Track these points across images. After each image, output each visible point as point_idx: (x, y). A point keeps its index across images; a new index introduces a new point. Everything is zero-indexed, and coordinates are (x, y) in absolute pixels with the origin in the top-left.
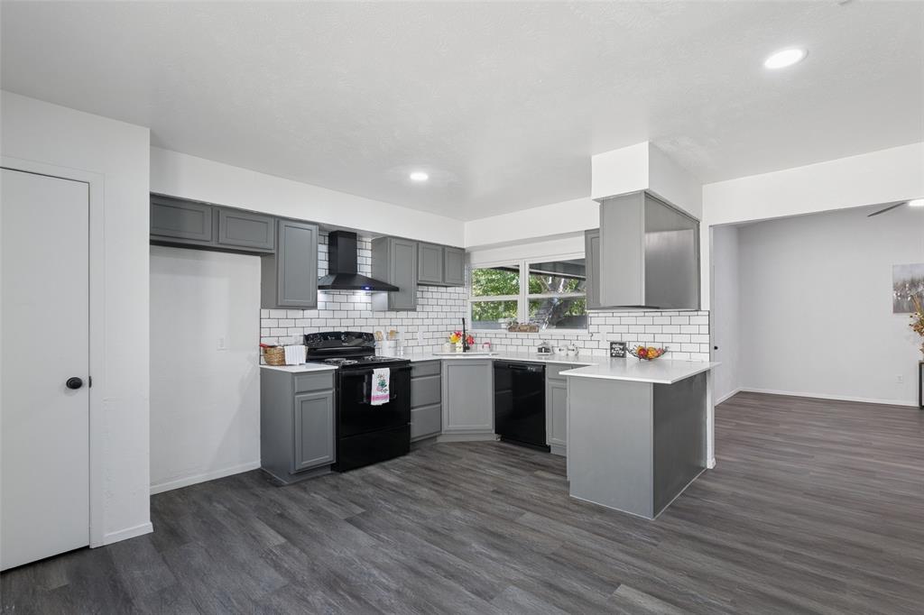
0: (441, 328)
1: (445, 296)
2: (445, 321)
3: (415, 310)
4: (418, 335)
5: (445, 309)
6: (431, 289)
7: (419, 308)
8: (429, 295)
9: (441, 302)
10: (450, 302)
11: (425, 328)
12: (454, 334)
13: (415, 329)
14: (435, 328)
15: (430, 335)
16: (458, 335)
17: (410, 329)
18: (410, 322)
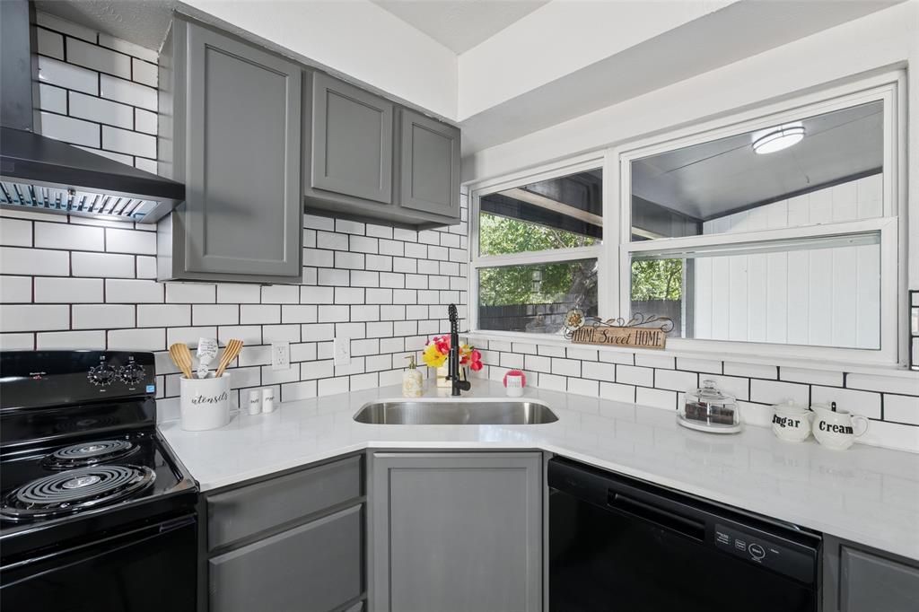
0: (401, 329)
1: (412, 250)
2: (414, 313)
3: (294, 278)
4: (336, 350)
5: (413, 281)
6: (373, 229)
7: (308, 275)
8: (369, 245)
9: (400, 265)
10: (425, 267)
11: (358, 330)
12: (432, 343)
13: (325, 332)
14: (385, 330)
15: (372, 347)
16: (440, 346)
17: (310, 333)
18: (308, 314)
